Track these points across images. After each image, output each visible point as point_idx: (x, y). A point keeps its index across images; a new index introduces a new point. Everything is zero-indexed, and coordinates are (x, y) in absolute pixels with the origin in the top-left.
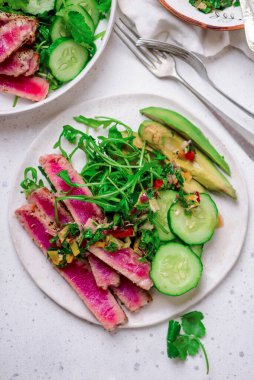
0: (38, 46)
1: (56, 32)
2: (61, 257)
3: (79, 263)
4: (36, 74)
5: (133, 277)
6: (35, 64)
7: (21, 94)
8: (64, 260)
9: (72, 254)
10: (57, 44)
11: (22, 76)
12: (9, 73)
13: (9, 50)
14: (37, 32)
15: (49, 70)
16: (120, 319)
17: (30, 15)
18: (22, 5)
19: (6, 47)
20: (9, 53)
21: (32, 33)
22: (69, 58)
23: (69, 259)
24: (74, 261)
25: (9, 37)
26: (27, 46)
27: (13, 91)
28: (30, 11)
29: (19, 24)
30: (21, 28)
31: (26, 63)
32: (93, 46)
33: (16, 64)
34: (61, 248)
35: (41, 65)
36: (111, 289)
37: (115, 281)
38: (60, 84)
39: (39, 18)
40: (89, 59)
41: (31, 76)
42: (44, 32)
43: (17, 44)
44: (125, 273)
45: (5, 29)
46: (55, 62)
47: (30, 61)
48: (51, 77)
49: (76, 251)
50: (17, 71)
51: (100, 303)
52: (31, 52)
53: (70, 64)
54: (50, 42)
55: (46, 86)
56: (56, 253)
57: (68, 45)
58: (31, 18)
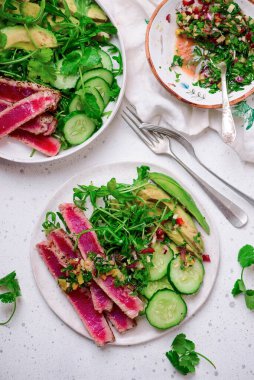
0: (58, 114)
1: (74, 106)
2: (68, 285)
3: (82, 291)
4: (52, 135)
5: (123, 307)
6: (53, 127)
7: (37, 148)
8: (71, 287)
9: (77, 283)
10: (72, 115)
11: (41, 135)
12: (32, 131)
13: (34, 113)
14: (59, 102)
15: (63, 135)
16: (109, 338)
17: (56, 89)
18: (50, 80)
19: (33, 111)
20: (34, 116)
21: (54, 104)
22: (79, 127)
23: (75, 287)
24: (78, 289)
25: (36, 104)
26: (49, 113)
27: (32, 145)
28: (57, 86)
29: (46, 95)
30: (47, 99)
31: (46, 126)
32: (100, 121)
33: (38, 125)
34: (69, 277)
35: (57, 129)
36: (105, 313)
37: (109, 307)
38: (70, 146)
39: (62, 92)
40: (96, 130)
41: (48, 136)
42: (64, 104)
43: (41, 110)
44: (118, 302)
45: (34, 97)
46: (68, 129)
47: (49, 125)
48: (63, 139)
49: (81, 281)
50: (38, 131)
51: (95, 324)
52: (51, 118)
53: (80, 132)
54: (67, 112)
55: (59, 146)
56: (64, 281)
57: (81, 117)
58: (56, 92)
